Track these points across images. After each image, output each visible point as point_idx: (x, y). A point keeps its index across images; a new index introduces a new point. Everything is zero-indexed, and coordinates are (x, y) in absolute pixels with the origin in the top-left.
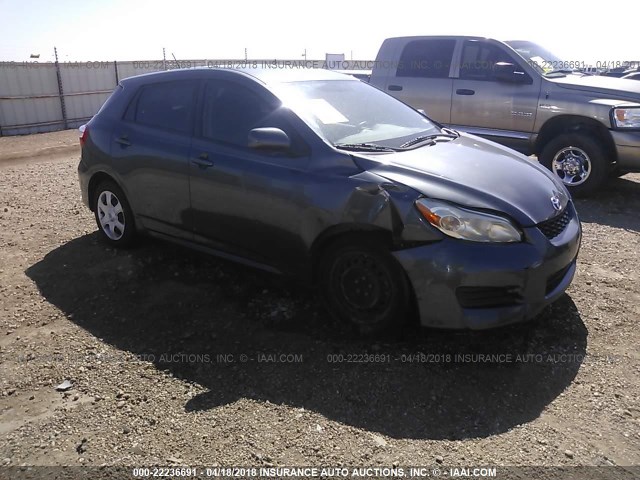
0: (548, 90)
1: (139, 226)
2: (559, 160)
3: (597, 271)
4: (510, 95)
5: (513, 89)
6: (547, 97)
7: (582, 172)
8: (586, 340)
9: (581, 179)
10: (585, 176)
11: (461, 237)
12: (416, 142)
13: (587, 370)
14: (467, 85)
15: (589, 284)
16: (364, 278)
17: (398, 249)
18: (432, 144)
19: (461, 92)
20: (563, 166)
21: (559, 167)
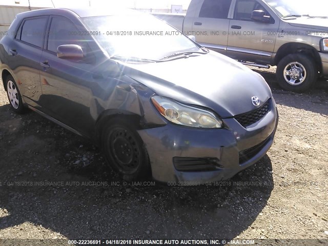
0: (283, 27)
1: (23, 102)
2: (288, 69)
3: (294, 142)
4: (261, 30)
5: (264, 26)
6: (282, 31)
7: (300, 77)
8: (270, 193)
9: (300, 81)
10: (302, 80)
11: (179, 123)
12: (173, 56)
13: (262, 218)
14: (237, 23)
15: (286, 151)
16: (126, 145)
17: (141, 128)
18: (186, 58)
19: (234, 27)
20: (290, 73)
21: (288, 74)
